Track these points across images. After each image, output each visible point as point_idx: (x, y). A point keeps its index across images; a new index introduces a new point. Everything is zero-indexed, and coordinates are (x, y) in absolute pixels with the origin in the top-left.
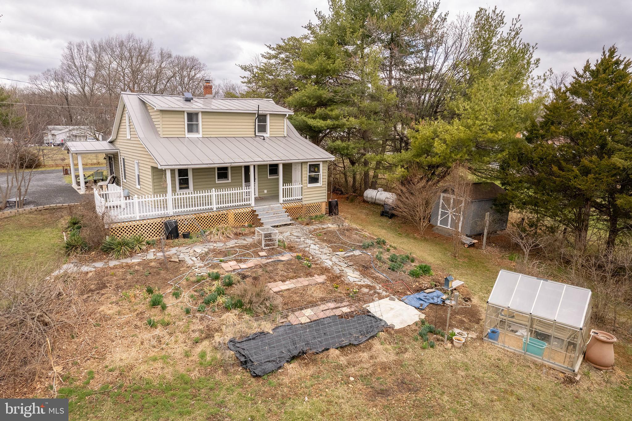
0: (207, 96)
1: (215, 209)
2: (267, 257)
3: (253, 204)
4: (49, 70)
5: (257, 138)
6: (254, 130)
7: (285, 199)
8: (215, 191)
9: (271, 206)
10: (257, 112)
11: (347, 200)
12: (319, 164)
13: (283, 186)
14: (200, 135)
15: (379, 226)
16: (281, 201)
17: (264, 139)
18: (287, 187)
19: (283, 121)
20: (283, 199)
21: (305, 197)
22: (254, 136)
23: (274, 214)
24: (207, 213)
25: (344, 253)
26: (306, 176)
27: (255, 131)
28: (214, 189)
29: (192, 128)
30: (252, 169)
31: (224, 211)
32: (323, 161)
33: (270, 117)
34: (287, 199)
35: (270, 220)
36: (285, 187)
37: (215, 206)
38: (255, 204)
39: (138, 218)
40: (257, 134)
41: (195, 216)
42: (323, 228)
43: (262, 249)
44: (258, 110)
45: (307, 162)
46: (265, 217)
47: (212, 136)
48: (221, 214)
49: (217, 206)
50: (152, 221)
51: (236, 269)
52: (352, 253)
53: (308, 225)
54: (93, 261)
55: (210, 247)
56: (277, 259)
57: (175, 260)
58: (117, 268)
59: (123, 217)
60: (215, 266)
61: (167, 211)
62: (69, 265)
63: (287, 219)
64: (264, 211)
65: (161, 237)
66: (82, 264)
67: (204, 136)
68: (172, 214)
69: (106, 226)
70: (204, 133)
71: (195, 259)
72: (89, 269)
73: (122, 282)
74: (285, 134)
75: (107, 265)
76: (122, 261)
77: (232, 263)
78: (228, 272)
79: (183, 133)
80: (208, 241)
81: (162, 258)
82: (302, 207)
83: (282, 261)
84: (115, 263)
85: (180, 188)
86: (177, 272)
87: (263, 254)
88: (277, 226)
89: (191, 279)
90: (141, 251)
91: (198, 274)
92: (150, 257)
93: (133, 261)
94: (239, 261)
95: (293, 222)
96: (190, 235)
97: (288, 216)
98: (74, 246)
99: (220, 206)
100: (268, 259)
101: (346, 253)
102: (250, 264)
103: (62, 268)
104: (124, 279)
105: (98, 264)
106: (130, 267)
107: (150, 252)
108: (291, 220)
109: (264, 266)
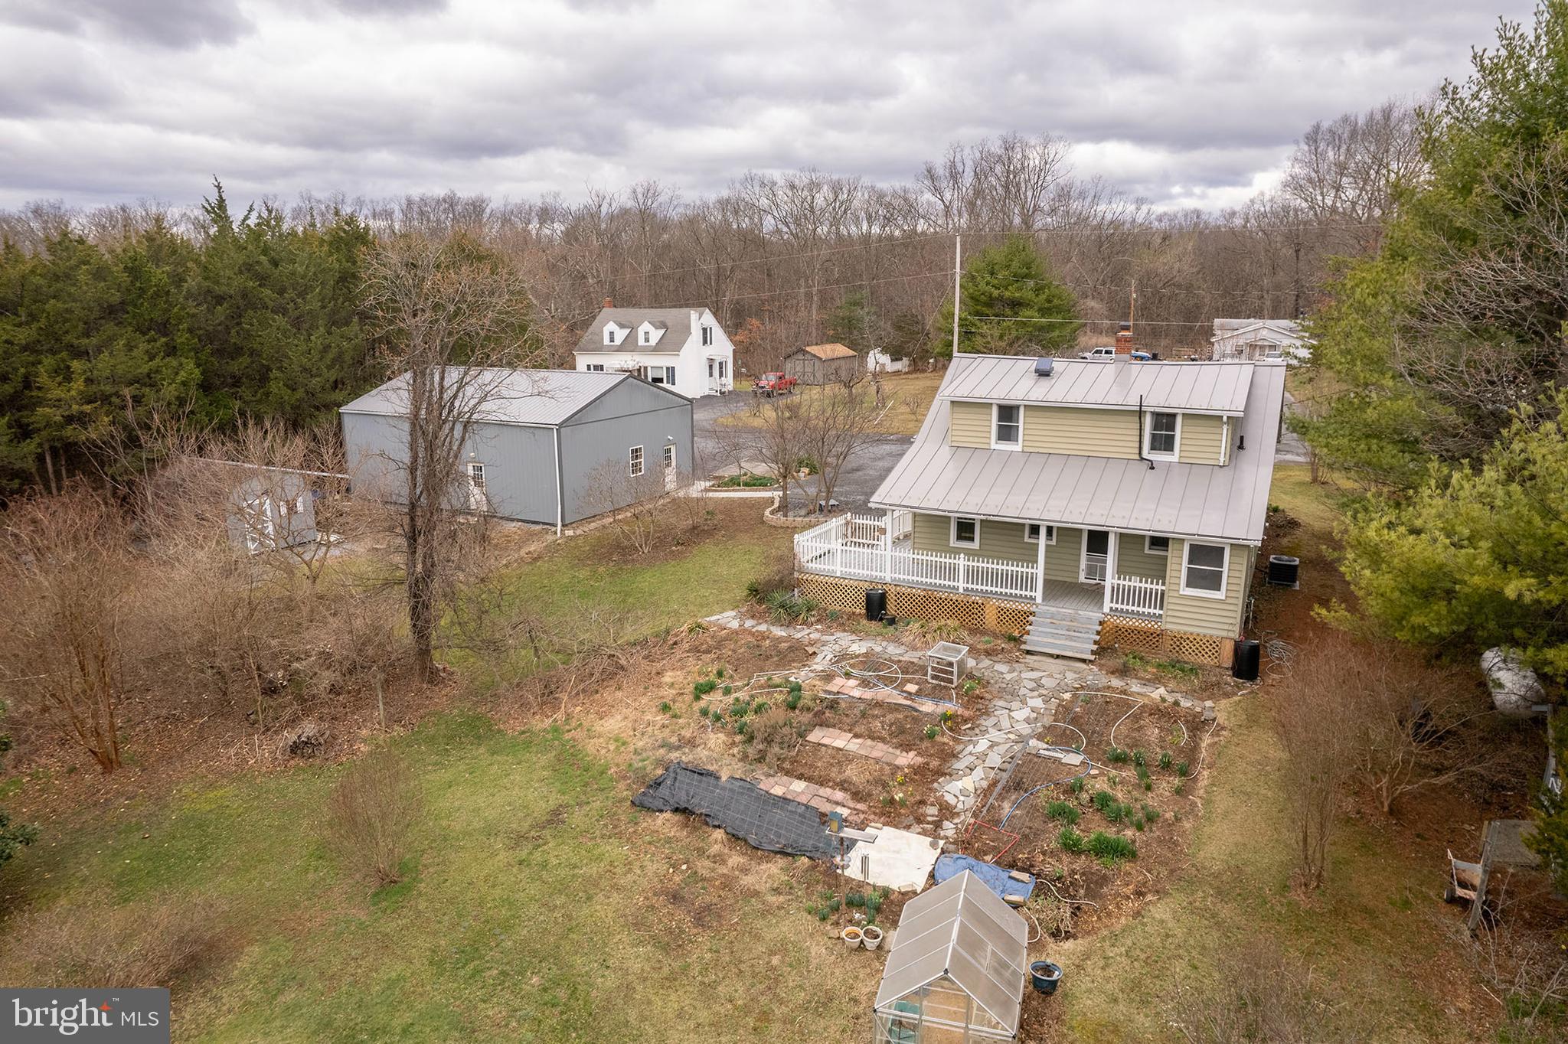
1: (961, 590)
2: (909, 696)
3: (1039, 600)
5: (1143, 464)
6: (1138, 445)
7: (1114, 605)
8: (964, 559)
10: (1138, 409)
12: (1223, 550)
14: (1018, 447)
16: (1106, 610)
17: (1152, 468)
18: (1122, 582)
20: (1111, 605)
21: (1170, 613)
22: (1138, 459)
23: (1068, 630)
24: (946, 594)
25: (1046, 746)
26: (1181, 568)
27: (1140, 448)
28: (962, 555)
29: (1007, 433)
31: (978, 598)
32: (1233, 545)
33: (1184, 420)
35: (1045, 640)
36: (1116, 582)
37: (962, 585)
38: (1043, 600)
39: (838, 575)
40: (1144, 454)
41: (925, 593)
42: (1125, 692)
43: (926, 680)
44: (1141, 406)
45: (1186, 540)
46: (1040, 629)
47: (1041, 451)
48: (971, 601)
49: (966, 585)
50: (856, 584)
51: (842, 693)
52: (1061, 756)
53: (1113, 673)
54: (753, 617)
55: (878, 649)
56: (914, 705)
57: (810, 650)
58: (753, 635)
59: (818, 566)
60: (828, 677)
61: (882, 574)
62: (733, 613)
63: (1085, 647)
64: (1052, 618)
65: (863, 611)
66: (742, 616)
67: (1026, 449)
68: (888, 580)
69: (796, 575)
70: (1026, 444)
71: (828, 658)
72: (735, 624)
73: (730, 653)
74: (1222, 459)
75: (753, 627)
76: (772, 628)
77: (852, 682)
78: (826, 691)
79: (987, 441)
80: (897, 641)
81: (806, 641)
82: (1161, 634)
83: (917, 711)
84: (763, 627)
85: (960, 538)
86: (785, 666)
87: (912, 688)
88: (1051, 656)
89: (777, 680)
90: (805, 623)
91: (792, 679)
92: (798, 636)
93: (779, 632)
94: (865, 683)
95: (1092, 658)
96: (892, 621)
97: (1095, 642)
98: (756, 591)
99: (970, 586)
100: (906, 698)
101: (1048, 749)
102: (868, 694)
103: (724, 615)
104: (734, 651)
105: (749, 623)
106: (764, 639)
107: (813, 628)
108: (1093, 652)
109: (878, 704)
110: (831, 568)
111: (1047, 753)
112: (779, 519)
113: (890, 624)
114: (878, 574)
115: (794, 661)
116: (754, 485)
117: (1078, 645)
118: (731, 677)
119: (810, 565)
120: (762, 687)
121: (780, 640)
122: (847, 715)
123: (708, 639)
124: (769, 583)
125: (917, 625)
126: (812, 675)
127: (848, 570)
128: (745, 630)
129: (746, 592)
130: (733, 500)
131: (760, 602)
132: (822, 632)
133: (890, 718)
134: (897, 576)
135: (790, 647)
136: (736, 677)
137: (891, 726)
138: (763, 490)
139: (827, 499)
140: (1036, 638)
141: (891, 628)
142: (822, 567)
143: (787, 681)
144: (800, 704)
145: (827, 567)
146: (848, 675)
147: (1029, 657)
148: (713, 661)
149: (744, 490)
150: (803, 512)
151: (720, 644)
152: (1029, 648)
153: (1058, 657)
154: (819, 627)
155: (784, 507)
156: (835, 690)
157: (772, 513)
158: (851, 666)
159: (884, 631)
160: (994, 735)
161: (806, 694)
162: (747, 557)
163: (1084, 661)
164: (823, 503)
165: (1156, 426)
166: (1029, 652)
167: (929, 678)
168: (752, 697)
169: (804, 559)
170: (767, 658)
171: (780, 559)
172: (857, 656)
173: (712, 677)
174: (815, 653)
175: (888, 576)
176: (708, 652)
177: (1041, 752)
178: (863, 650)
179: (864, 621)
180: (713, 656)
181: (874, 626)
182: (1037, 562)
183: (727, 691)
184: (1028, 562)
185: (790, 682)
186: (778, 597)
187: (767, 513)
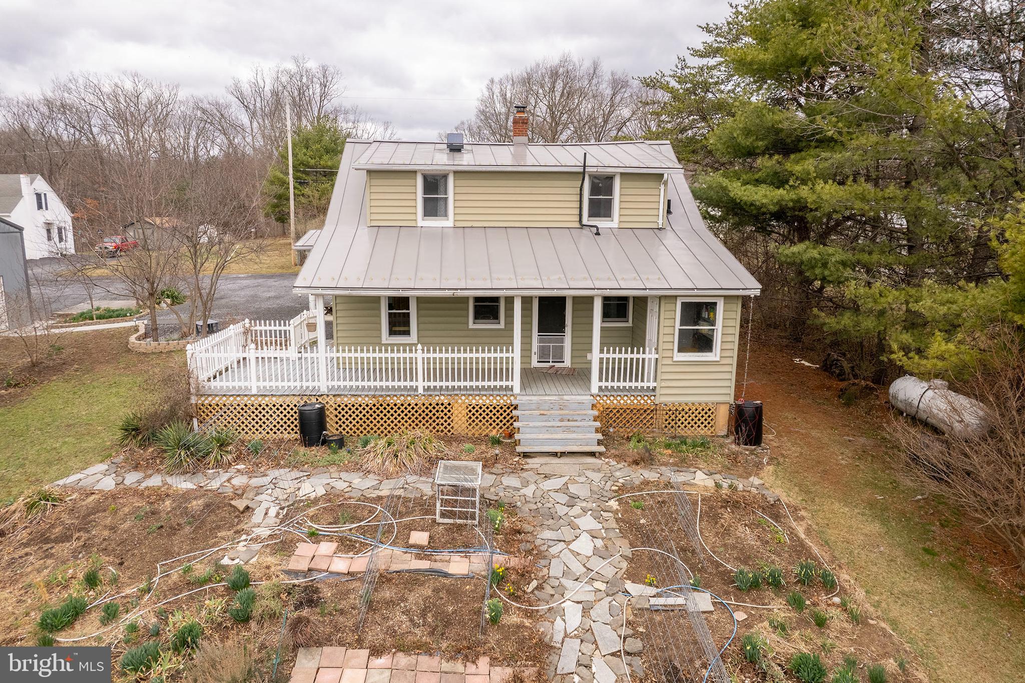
0: (517, 139)
1: (421, 391)
2: (422, 552)
3: (517, 390)
4: (463, 123)
5: (586, 231)
6: (577, 212)
7: (604, 384)
8: (423, 350)
9: (566, 397)
10: (581, 169)
11: (839, 397)
12: (715, 304)
13: (602, 351)
14: (449, 223)
15: (871, 505)
16: (595, 390)
17: (598, 234)
18: (611, 356)
19: (655, 192)
20: (600, 384)
21: (663, 384)
22: (579, 226)
23: (562, 420)
24: (402, 398)
25: (653, 591)
26: (668, 330)
27: (581, 215)
28: (420, 347)
29: (433, 208)
30: (518, 306)
31: (442, 398)
32: (725, 297)
33: (622, 181)
34: (610, 384)
35: (541, 436)
36: (605, 356)
37: (421, 384)
39: (254, 392)
40: (585, 221)
41: (374, 401)
42: (669, 485)
43: (434, 521)
44: (585, 166)
45: (676, 297)
46: (531, 424)
47: (476, 224)
48: (434, 402)
49: (426, 384)
50: (280, 401)
51: (317, 570)
52: (680, 601)
53: (637, 464)
54: (136, 467)
55: (340, 485)
56: (438, 566)
57: (240, 504)
58: (142, 495)
59: (224, 384)
60: (285, 547)
61: (316, 384)
62: (103, 467)
63: (589, 439)
64: (538, 409)
65: (298, 436)
66: (118, 470)
67: (459, 224)
68: (324, 390)
69: (193, 400)
70: (459, 218)
71: (273, 512)
72: (108, 484)
73: (106, 533)
74: (660, 222)
75: (139, 482)
76: (169, 480)
77: (327, 548)
78: (289, 572)
79: (412, 217)
80: (357, 468)
81: (229, 491)
82: (654, 410)
83: (446, 575)
84: (155, 481)
85: (392, 333)
86: (206, 538)
87: (420, 537)
88: (555, 454)
89: (201, 569)
90: (218, 464)
91: (226, 561)
92: (215, 485)
93: (183, 484)
94: (347, 545)
95: (602, 449)
96: (341, 443)
97: (597, 431)
98: (136, 429)
99: (432, 384)
100: (419, 557)
101: (658, 595)
102: (360, 563)
103: (87, 472)
104: (113, 529)
105: (131, 478)
106: (161, 498)
107: (232, 470)
108: (599, 443)
109: (385, 578)
110: (243, 384)
111: (661, 601)
112: (149, 345)
113: (340, 448)
114: (310, 384)
115: (219, 528)
116: (111, 317)
117: (580, 436)
118: (115, 580)
119: (215, 384)
120: (175, 589)
121: (186, 496)
122: (342, 612)
123: (65, 517)
124: (155, 416)
125: (382, 442)
126: (256, 547)
127: (267, 384)
128: (126, 490)
129: (119, 434)
130: (87, 333)
131: (143, 445)
132: (250, 474)
133: (415, 598)
134: (336, 383)
135: (207, 505)
136: (124, 578)
137: (423, 615)
138: (123, 321)
139: (205, 318)
140: (528, 436)
141: (343, 452)
142: (230, 384)
143: (219, 568)
144: (257, 611)
145: (236, 384)
146: (314, 537)
147: (529, 460)
148: (75, 554)
149: (99, 323)
150: (176, 336)
151: (86, 521)
152: (526, 450)
153: (563, 454)
154: (241, 467)
155: (153, 332)
156: (303, 566)
157: (138, 339)
158: (313, 518)
159: (336, 457)
160: (578, 591)
161: (263, 587)
162: (114, 390)
163: (592, 454)
164: (200, 323)
165: (594, 190)
166: (526, 455)
167: (437, 517)
168: (163, 616)
169: (203, 376)
170: (174, 530)
171: (167, 381)
172: (316, 501)
173: (75, 591)
174: (247, 508)
175: (323, 385)
176: (65, 538)
177: (653, 601)
178: (321, 491)
179: (302, 450)
180: (75, 544)
181: (317, 452)
182: (512, 344)
183: (110, 614)
184: (501, 344)
185: (225, 568)
186: (171, 432)
187: (133, 339)
